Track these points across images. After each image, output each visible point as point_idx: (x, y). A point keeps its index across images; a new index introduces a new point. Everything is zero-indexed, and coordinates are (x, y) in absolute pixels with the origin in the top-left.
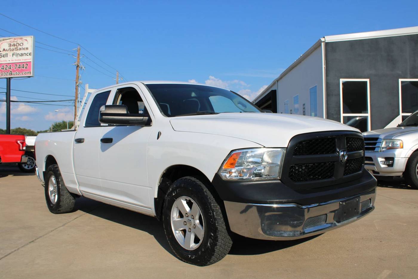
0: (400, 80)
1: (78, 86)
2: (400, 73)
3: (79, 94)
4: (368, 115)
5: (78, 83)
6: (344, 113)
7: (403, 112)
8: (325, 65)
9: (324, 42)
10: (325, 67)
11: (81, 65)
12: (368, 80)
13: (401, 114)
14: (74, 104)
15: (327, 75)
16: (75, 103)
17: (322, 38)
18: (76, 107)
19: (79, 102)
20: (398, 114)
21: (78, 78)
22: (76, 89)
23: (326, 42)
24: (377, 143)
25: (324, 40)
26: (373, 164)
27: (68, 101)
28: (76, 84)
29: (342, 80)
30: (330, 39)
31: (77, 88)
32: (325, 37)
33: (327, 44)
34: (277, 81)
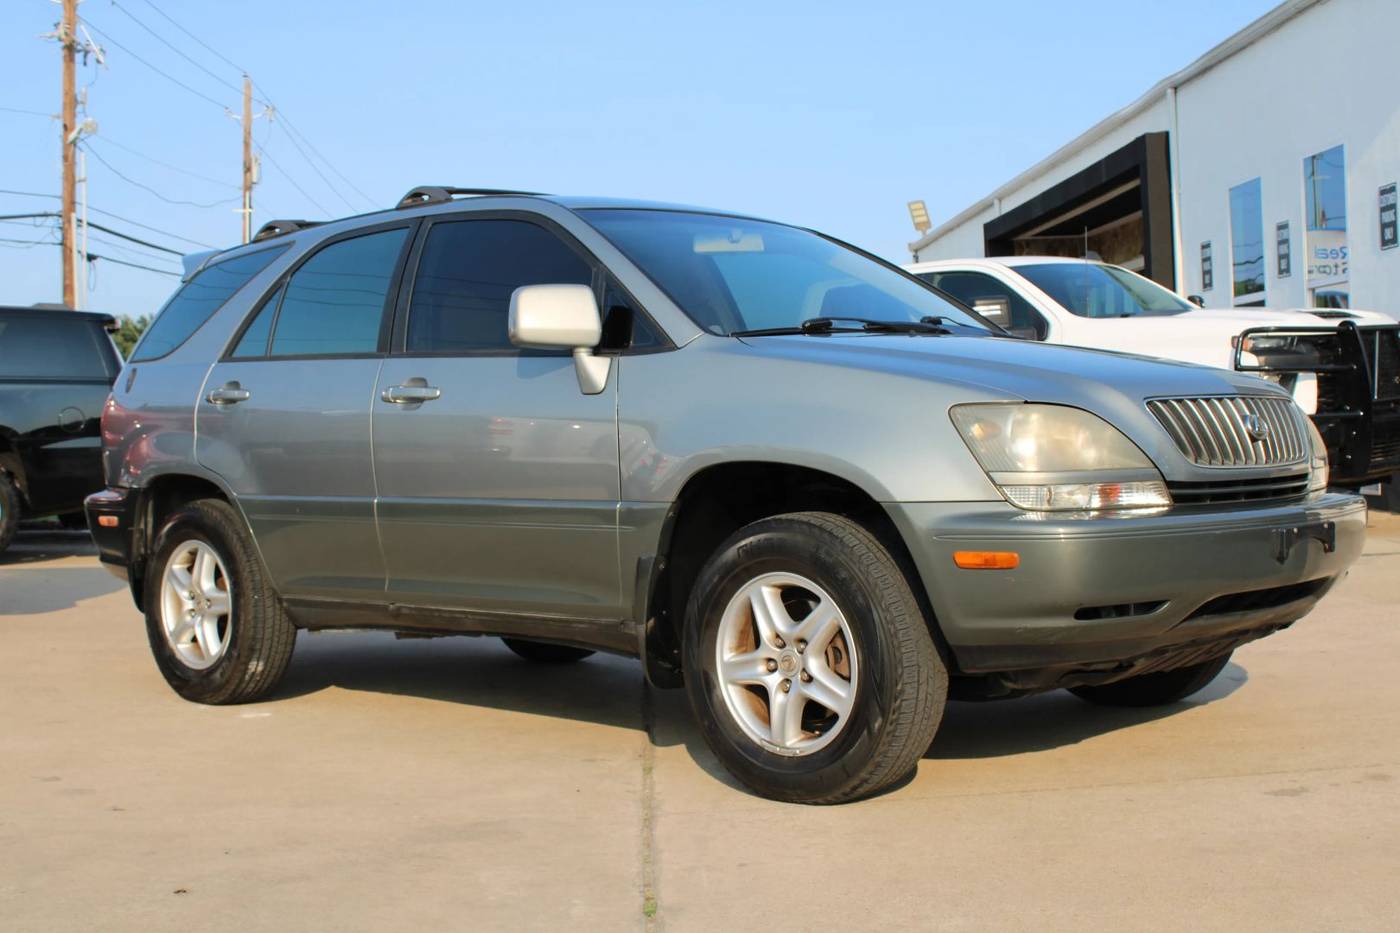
1: (74, 143)
3: (83, 184)
5: (72, 129)
11: (83, 34)
14: (59, 235)
16: (65, 230)
18: (71, 251)
19: (84, 224)
21: (71, 102)
22: (65, 158)
27: (30, 220)
28: (65, 137)
31: (70, 154)
34: (1176, 88)
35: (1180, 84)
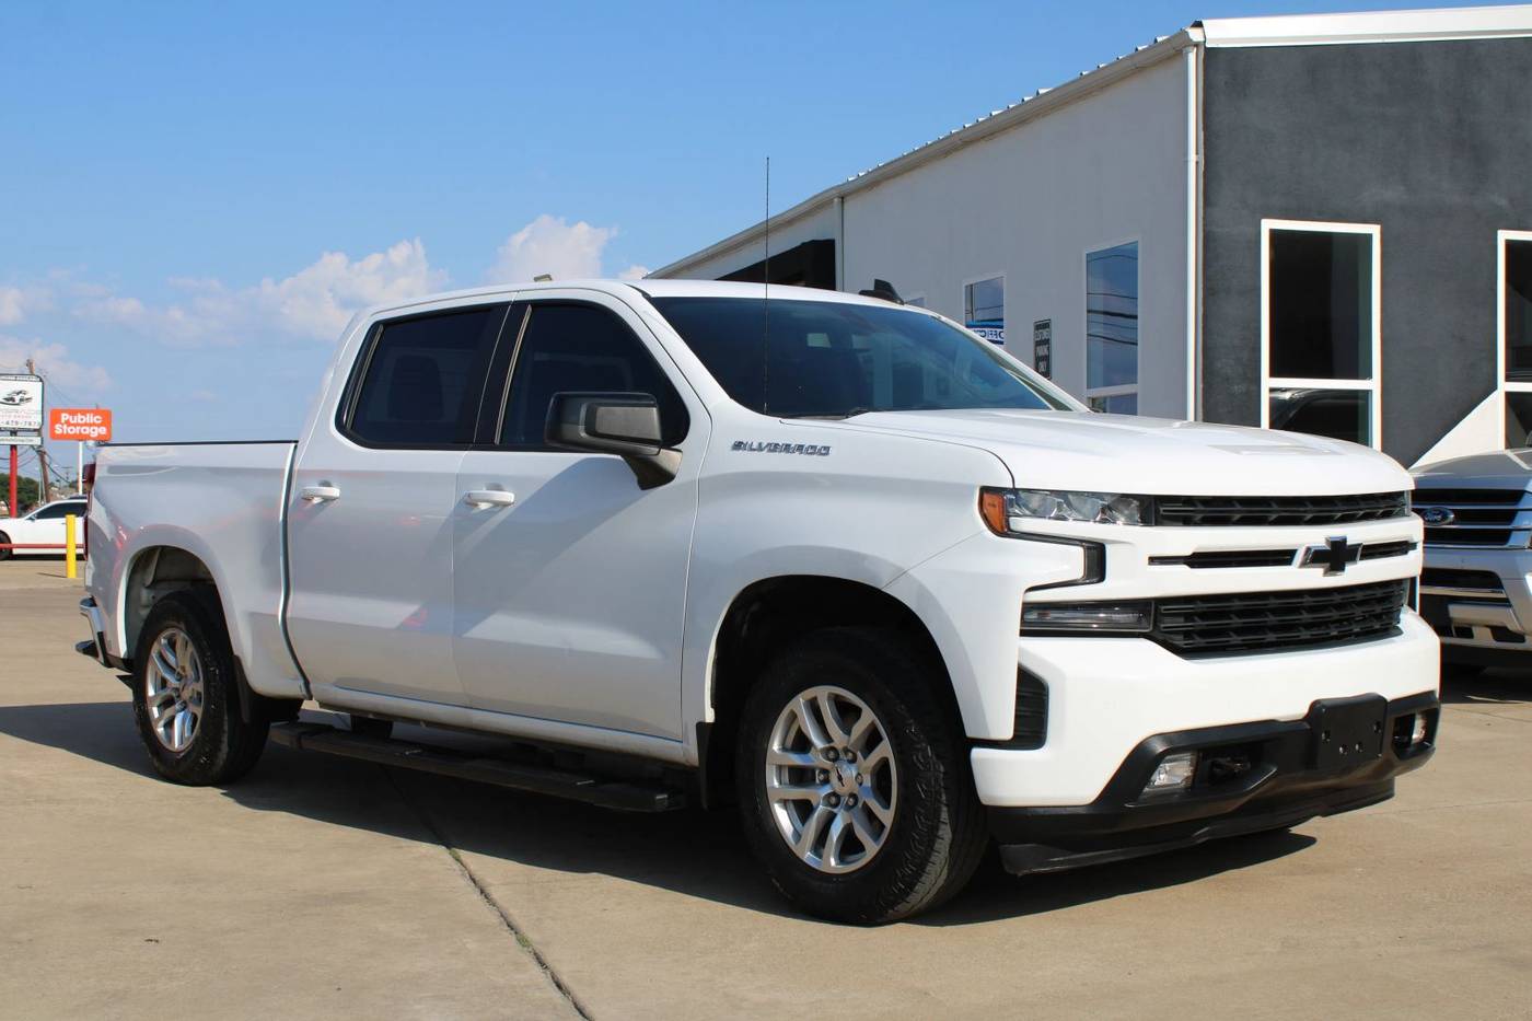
0: (1503, 236)
2: (1503, 202)
4: (1373, 385)
6: (1274, 373)
7: (1508, 378)
8: (1197, 153)
9: (1197, 45)
10: (1197, 163)
12: (1374, 230)
13: (1504, 386)
15: (1207, 199)
17: (1187, 26)
20: (1493, 387)
23: (1208, 46)
24: (1520, 513)
25: (1202, 39)
26: (1505, 603)
29: (1268, 225)
30: (1225, 32)
32: (1205, 22)
33: (1212, 56)
34: (843, 198)
35: (847, 195)
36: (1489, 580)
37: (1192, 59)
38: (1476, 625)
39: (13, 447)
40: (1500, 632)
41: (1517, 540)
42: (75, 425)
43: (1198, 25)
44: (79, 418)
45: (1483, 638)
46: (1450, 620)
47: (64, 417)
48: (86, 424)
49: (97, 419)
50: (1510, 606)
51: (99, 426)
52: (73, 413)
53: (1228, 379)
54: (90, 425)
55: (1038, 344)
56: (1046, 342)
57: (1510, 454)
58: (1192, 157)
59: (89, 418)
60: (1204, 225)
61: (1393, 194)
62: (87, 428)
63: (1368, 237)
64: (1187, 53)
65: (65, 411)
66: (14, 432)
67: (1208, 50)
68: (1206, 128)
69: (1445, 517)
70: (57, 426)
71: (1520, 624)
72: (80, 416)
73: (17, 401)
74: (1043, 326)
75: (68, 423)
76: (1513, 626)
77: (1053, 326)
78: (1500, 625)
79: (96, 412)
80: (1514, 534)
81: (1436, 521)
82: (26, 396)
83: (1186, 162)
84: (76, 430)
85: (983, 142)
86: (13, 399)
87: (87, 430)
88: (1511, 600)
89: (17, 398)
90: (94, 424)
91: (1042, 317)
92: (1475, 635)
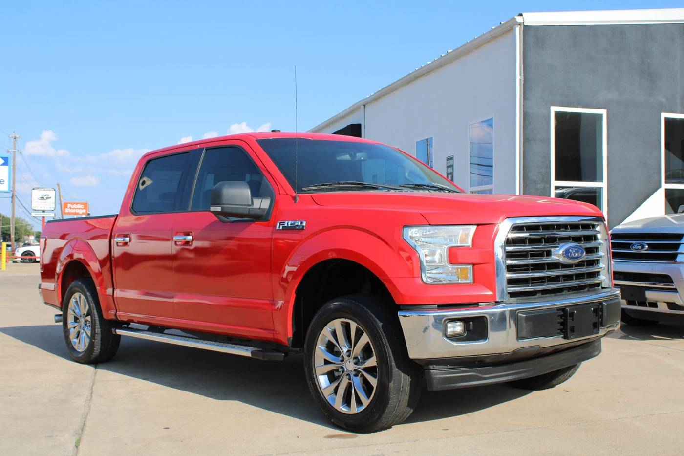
0: (664, 116)
2: (664, 100)
4: (603, 185)
6: (558, 178)
7: (667, 181)
8: (520, 75)
9: (520, 24)
10: (520, 80)
12: (604, 112)
13: (665, 186)
15: (525, 97)
17: (516, 16)
20: (659, 186)
23: (525, 24)
24: (681, 245)
25: (522, 22)
26: (674, 290)
29: (554, 109)
30: (533, 19)
32: (523, 14)
33: (527, 29)
34: (365, 105)
35: (367, 104)
36: (666, 279)
37: (518, 31)
38: (659, 301)
39: (43, 217)
40: (672, 305)
41: (679, 258)
42: (73, 209)
43: (521, 15)
44: (75, 206)
45: (663, 308)
46: (646, 299)
47: (69, 205)
48: (78, 209)
49: (82, 206)
50: (677, 292)
51: (83, 209)
52: (72, 204)
53: (535, 182)
54: (79, 209)
55: (448, 167)
56: (452, 166)
57: (668, 217)
58: (518, 77)
59: (79, 206)
60: (524, 109)
61: (613, 96)
62: (78, 210)
63: (601, 116)
64: (515, 29)
65: (70, 203)
66: (43, 211)
67: (525, 27)
68: (524, 63)
69: (643, 247)
70: (66, 209)
71: (683, 302)
72: (75, 205)
73: (45, 199)
74: (450, 159)
75: (70, 208)
76: (679, 302)
77: (454, 158)
78: (672, 301)
79: (81, 204)
80: (679, 255)
81: (638, 249)
82: (49, 197)
83: (515, 79)
84: (73, 211)
85: (424, 76)
86: (43, 198)
87: (78, 211)
88: (678, 289)
89: (45, 197)
90: (81, 209)
91: (449, 155)
92: (658, 306)
